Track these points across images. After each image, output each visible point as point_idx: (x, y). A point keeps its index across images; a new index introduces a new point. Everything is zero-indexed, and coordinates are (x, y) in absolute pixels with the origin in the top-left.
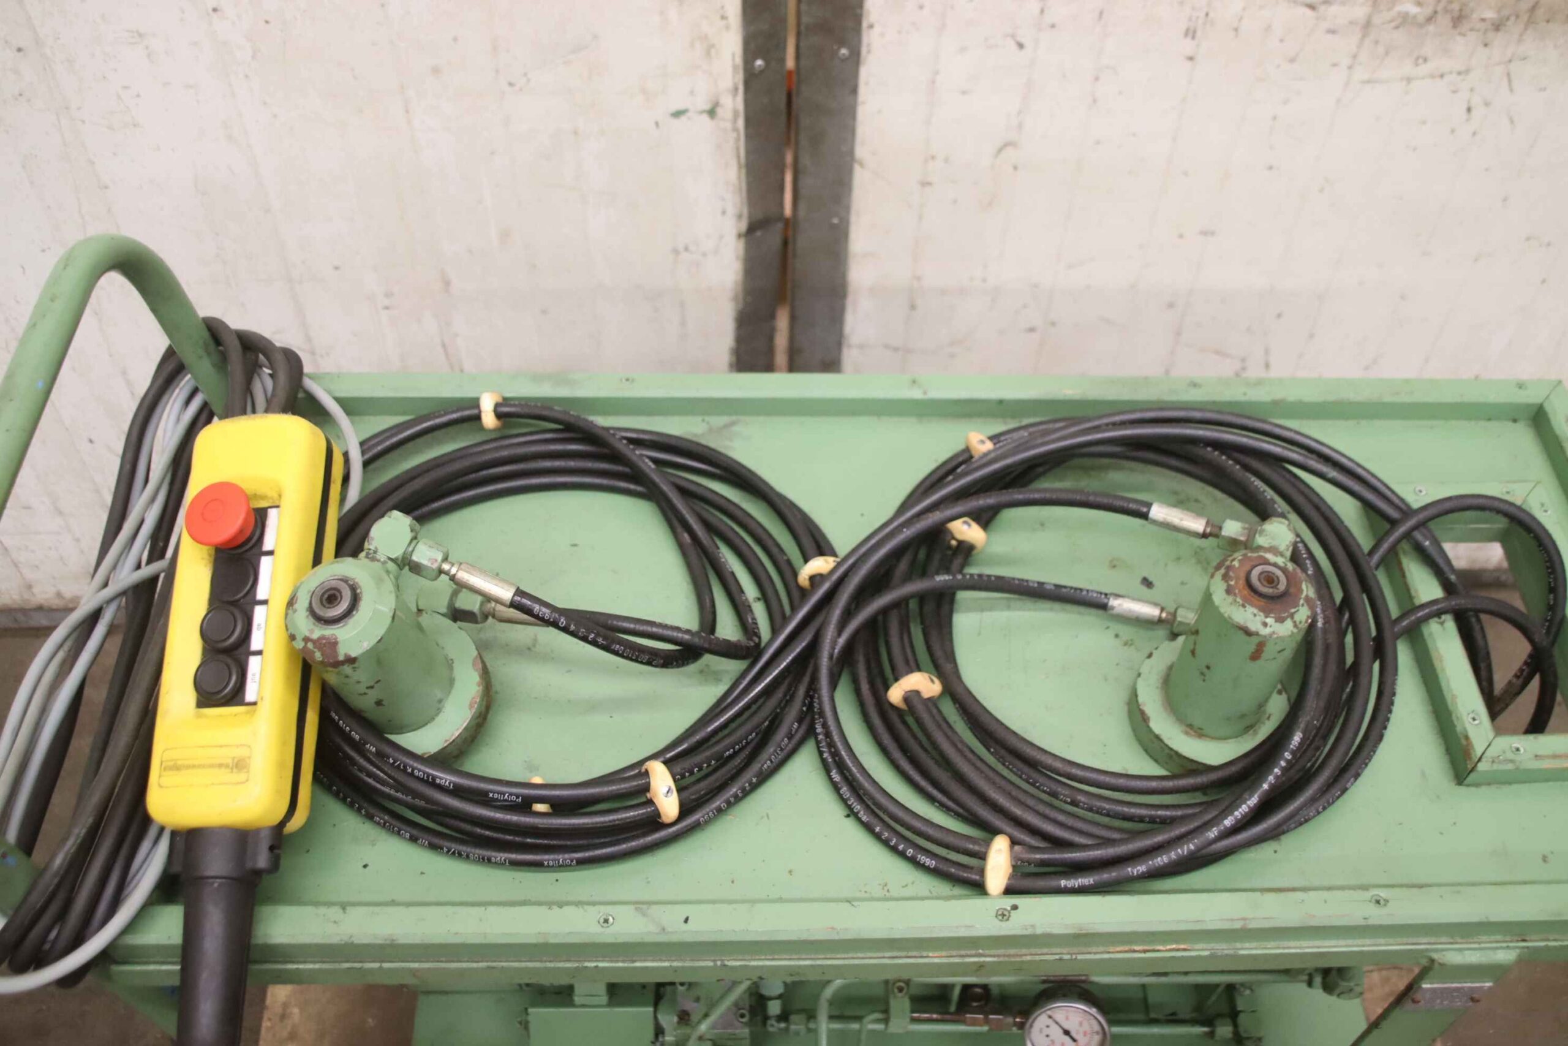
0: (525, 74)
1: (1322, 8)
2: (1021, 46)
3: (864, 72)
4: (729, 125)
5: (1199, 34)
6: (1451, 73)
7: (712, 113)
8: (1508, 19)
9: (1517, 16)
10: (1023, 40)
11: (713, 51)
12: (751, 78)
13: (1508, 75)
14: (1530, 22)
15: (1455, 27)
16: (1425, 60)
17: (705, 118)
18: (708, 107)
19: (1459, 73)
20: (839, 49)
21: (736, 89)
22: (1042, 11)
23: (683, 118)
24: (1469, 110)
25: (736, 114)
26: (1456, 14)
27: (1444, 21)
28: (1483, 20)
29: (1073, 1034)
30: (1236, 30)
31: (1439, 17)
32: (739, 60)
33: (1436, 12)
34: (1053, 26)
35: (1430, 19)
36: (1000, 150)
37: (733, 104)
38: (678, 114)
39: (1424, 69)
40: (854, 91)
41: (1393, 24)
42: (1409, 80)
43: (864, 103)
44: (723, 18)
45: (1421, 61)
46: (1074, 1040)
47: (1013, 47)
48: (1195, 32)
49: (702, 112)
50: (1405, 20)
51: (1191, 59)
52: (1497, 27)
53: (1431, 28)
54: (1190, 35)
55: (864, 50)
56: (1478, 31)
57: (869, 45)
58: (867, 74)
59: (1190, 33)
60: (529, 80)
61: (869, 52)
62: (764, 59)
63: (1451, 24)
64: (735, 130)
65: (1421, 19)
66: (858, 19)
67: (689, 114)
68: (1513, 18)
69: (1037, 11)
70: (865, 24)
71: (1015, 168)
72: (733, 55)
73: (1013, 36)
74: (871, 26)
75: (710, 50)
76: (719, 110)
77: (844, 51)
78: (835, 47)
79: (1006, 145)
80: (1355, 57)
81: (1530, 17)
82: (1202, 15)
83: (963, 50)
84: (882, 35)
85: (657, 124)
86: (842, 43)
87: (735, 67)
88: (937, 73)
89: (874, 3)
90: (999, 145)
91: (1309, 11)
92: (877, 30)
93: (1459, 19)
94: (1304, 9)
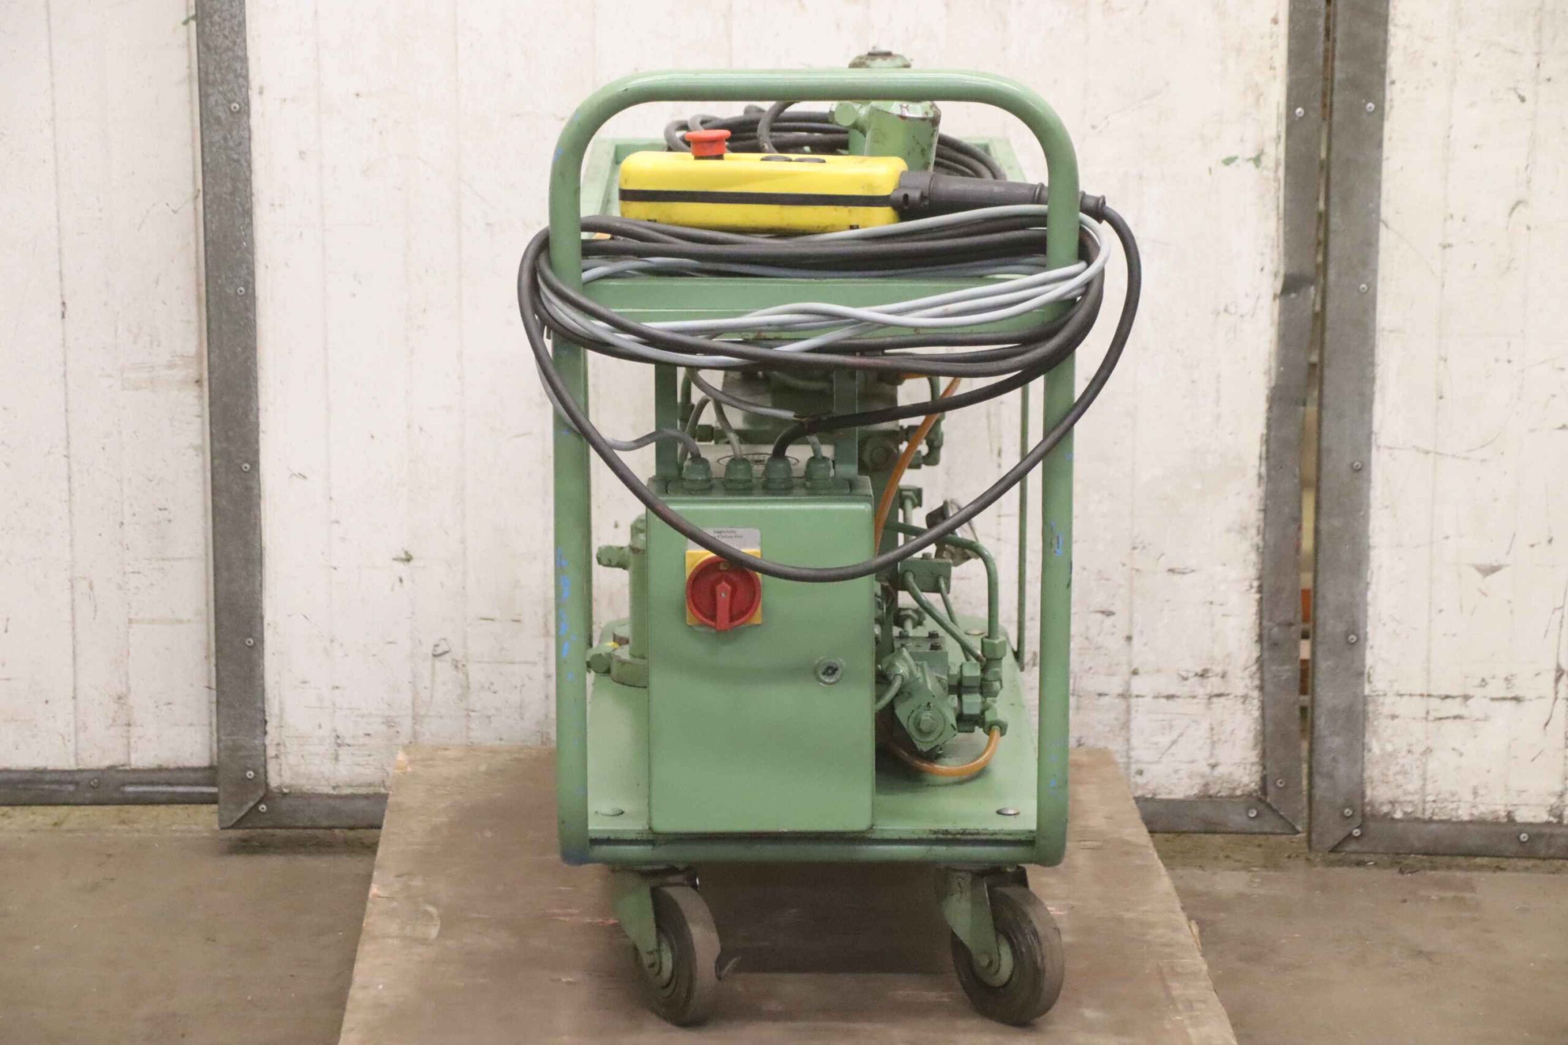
0: (1106, 118)
2: (1522, 99)
3: (1388, 127)
4: (1270, 175)
7: (1257, 161)
10: (1523, 93)
11: (1261, 101)
12: (1292, 125)
17: (1251, 164)
18: (1254, 155)
20: (1366, 103)
21: (1279, 137)
22: (1538, 66)
23: (1233, 165)
25: (1277, 165)
32: (1283, 109)
34: (1549, 80)
36: (1513, 209)
37: (1275, 153)
38: (1228, 161)
40: (1379, 145)
43: (1388, 159)
44: (1272, 68)
47: (1516, 100)
49: (1248, 160)
55: (1387, 105)
57: (1391, 100)
58: (1391, 128)
60: (1108, 123)
61: (1391, 107)
62: (1304, 107)
64: (1277, 180)
66: (1382, 73)
67: (1238, 161)
69: (1535, 65)
70: (1388, 81)
71: (1529, 228)
72: (1278, 104)
73: (1515, 90)
74: (1393, 83)
75: (1259, 96)
76: (1264, 159)
77: (1371, 106)
78: (1364, 101)
79: (1518, 203)
83: (1473, 104)
84: (1402, 91)
85: (1210, 170)
86: (1369, 97)
87: (1278, 117)
88: (1451, 127)
89: (1395, 62)
90: (1512, 203)
92: (1398, 86)
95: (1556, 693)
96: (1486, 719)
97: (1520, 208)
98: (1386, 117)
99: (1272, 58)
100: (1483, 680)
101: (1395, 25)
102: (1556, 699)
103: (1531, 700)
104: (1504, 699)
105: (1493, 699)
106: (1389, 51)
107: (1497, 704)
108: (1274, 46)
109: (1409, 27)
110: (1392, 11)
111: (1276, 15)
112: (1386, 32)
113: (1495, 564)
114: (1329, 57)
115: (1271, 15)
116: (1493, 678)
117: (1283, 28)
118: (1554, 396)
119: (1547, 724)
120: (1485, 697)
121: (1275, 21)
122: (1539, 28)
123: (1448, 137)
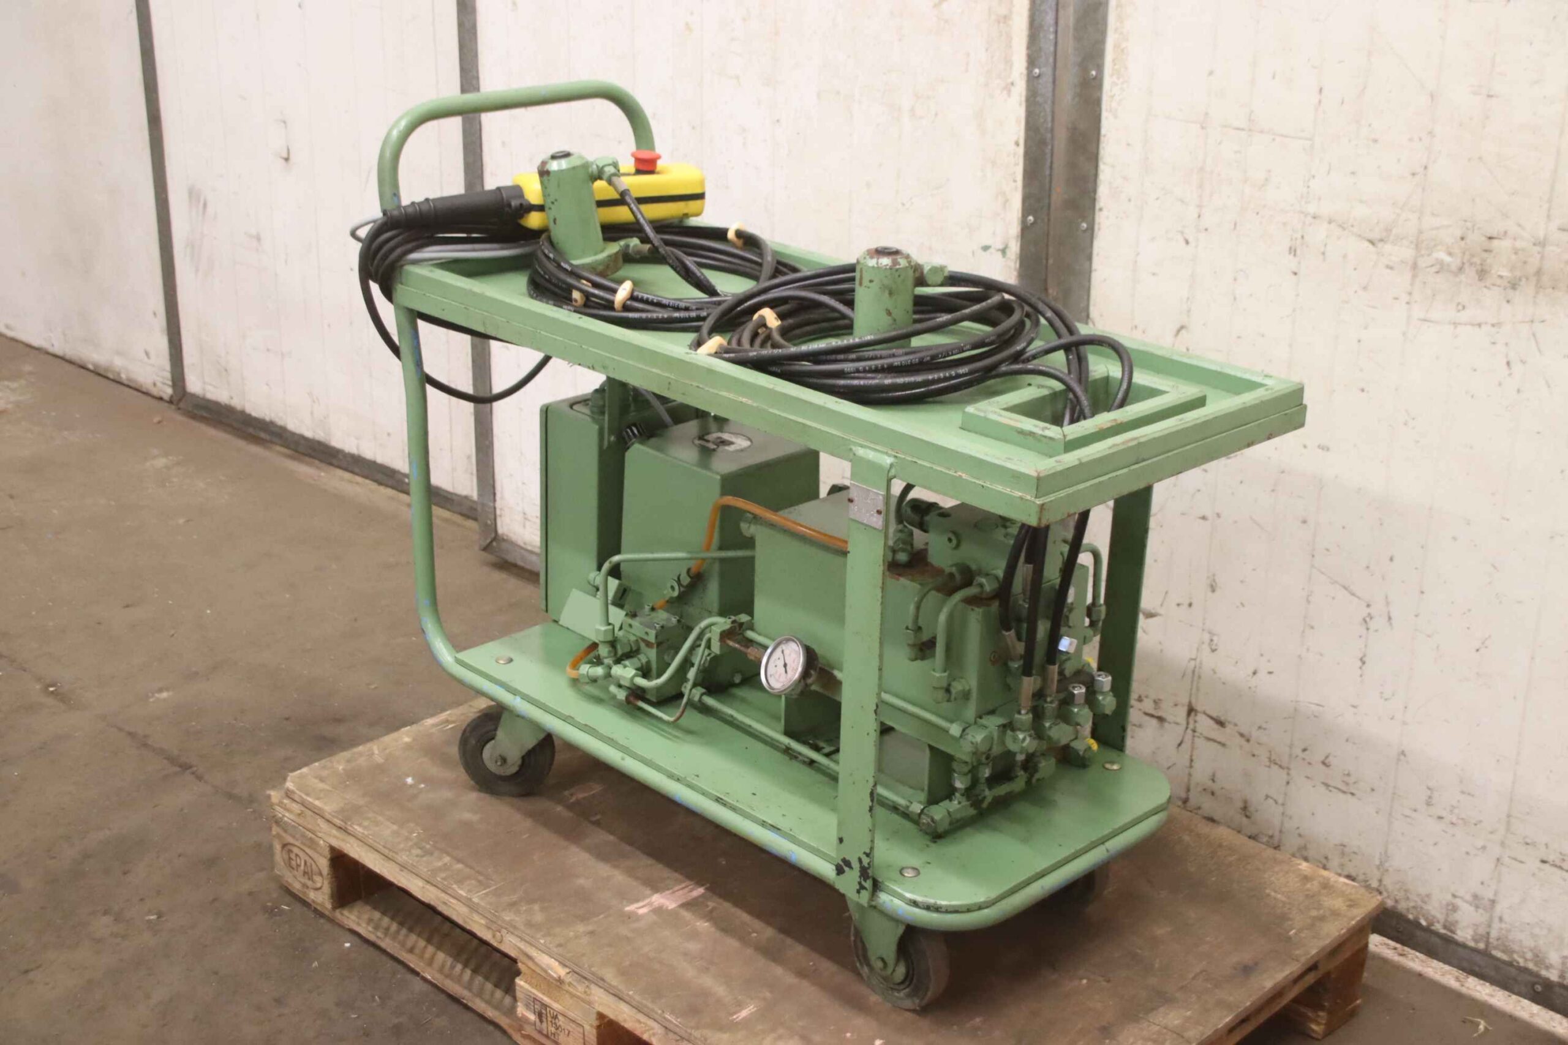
0: (911, 199)
1: (1380, 245)
2: (1187, 242)
4: (1014, 265)
5: (1298, 252)
6: (1486, 323)
7: (1004, 251)
8: (1520, 279)
9: (1527, 279)
10: (1187, 237)
11: (1006, 205)
12: (1025, 229)
13: (1534, 335)
14: (1539, 287)
15: (1480, 280)
16: (1464, 307)
17: (1000, 254)
18: (1001, 247)
19: (1493, 325)
20: (1082, 222)
21: (1017, 237)
22: (1199, 216)
23: (988, 253)
24: (1508, 363)
25: (1016, 258)
26: (1479, 268)
27: (1471, 273)
28: (1501, 277)
29: (788, 667)
30: (1323, 254)
31: (1466, 266)
32: (1019, 214)
33: (1463, 263)
34: (1206, 230)
35: (1461, 269)
36: (1178, 332)
37: (1015, 248)
38: (986, 248)
39: (1464, 316)
41: (1434, 269)
42: (1456, 324)
43: (1095, 270)
44: (1015, 181)
45: (1460, 307)
46: (786, 672)
47: (1183, 243)
48: (1295, 251)
49: (999, 250)
50: (1441, 268)
51: (1295, 274)
52: (1514, 286)
53: (1463, 277)
54: (1293, 253)
55: (1096, 227)
56: (1499, 286)
57: (1099, 224)
58: (1098, 246)
59: (1293, 251)
60: (912, 203)
61: (1099, 229)
62: (1034, 217)
63: (1477, 277)
65: (1454, 267)
66: (1094, 200)
67: (992, 250)
68: (1524, 280)
69: (1196, 216)
70: (1097, 207)
71: (1188, 349)
73: (1182, 233)
74: (1101, 210)
75: (1006, 202)
76: (1008, 251)
78: (1079, 221)
79: (1182, 327)
80: (1410, 294)
81: (1538, 281)
82: (1299, 236)
83: (1153, 238)
84: (1108, 218)
85: (972, 253)
86: (1084, 218)
87: (1017, 219)
88: (1138, 254)
89: (1103, 192)
90: (1178, 326)
91: (1371, 246)
92: (1104, 213)
93: (1482, 273)
94: (1367, 244)
95: (1188, 723)
96: (1140, 726)
97: (1183, 331)
98: (1095, 236)
99: (1014, 173)
100: (1140, 697)
101: (1104, 164)
102: (1187, 728)
103: (1169, 723)
104: (1152, 716)
105: (1146, 714)
106: (1098, 182)
107: (1147, 718)
108: (1016, 164)
109: (1113, 166)
110: (1102, 152)
111: (1018, 138)
112: (1096, 167)
113: (1153, 611)
115: (1015, 138)
116: (1147, 697)
117: (1021, 150)
118: (1199, 491)
119: (1180, 745)
120: (1140, 710)
121: (1017, 144)
122: (1201, 186)
123: (1136, 262)
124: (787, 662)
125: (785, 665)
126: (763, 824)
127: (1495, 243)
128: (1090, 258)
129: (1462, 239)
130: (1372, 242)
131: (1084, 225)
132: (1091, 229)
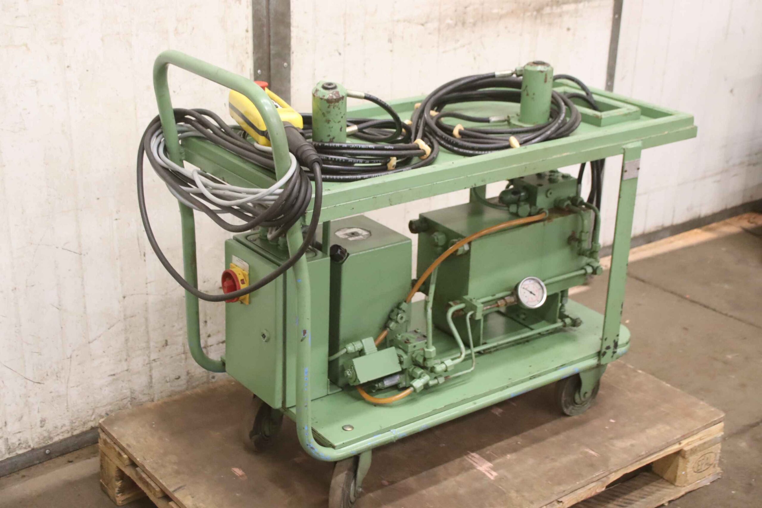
0: (180, 87)
1: (426, 25)
2: (340, 54)
3: (292, 73)
5: (392, 41)
6: (466, 44)
8: (477, 21)
9: (479, 20)
10: (340, 51)
11: (244, 68)
12: (257, 78)
13: (482, 43)
14: (483, 22)
15: (463, 26)
19: (468, 44)
22: (345, 39)
26: (462, 22)
27: (460, 25)
28: (470, 23)
29: (533, 292)
30: (402, 37)
32: (252, 71)
33: (457, 22)
34: (349, 44)
35: (456, 24)
39: (458, 44)
41: (446, 28)
42: (455, 49)
43: (293, 87)
44: (247, 53)
45: (457, 41)
46: (534, 295)
47: (337, 54)
50: (449, 26)
51: (391, 51)
53: (457, 28)
55: (291, 63)
56: (470, 27)
57: (293, 61)
59: (390, 41)
60: (180, 89)
61: (293, 64)
62: (260, 69)
65: (453, 25)
66: (289, 49)
70: (291, 52)
72: (250, 69)
73: (337, 50)
74: (293, 52)
75: (242, 67)
78: (283, 62)
80: (438, 43)
81: (482, 20)
82: (392, 33)
83: (322, 58)
86: (285, 60)
87: (250, 75)
88: (315, 69)
89: (294, 43)
91: (422, 27)
92: (295, 54)
93: (464, 23)
94: (421, 27)
98: (291, 68)
99: (247, 48)
101: (293, 27)
106: (291, 39)
108: (248, 43)
109: (297, 27)
110: (292, 21)
111: (248, 28)
112: (290, 30)
114: (269, 44)
115: (246, 28)
117: (250, 34)
121: (247, 31)
122: (345, 23)
123: (314, 74)
124: (531, 290)
125: (531, 293)
126: (557, 369)
127: (468, 9)
128: (289, 81)
129: (456, 11)
130: (423, 25)
131: (285, 64)
132: (289, 65)
